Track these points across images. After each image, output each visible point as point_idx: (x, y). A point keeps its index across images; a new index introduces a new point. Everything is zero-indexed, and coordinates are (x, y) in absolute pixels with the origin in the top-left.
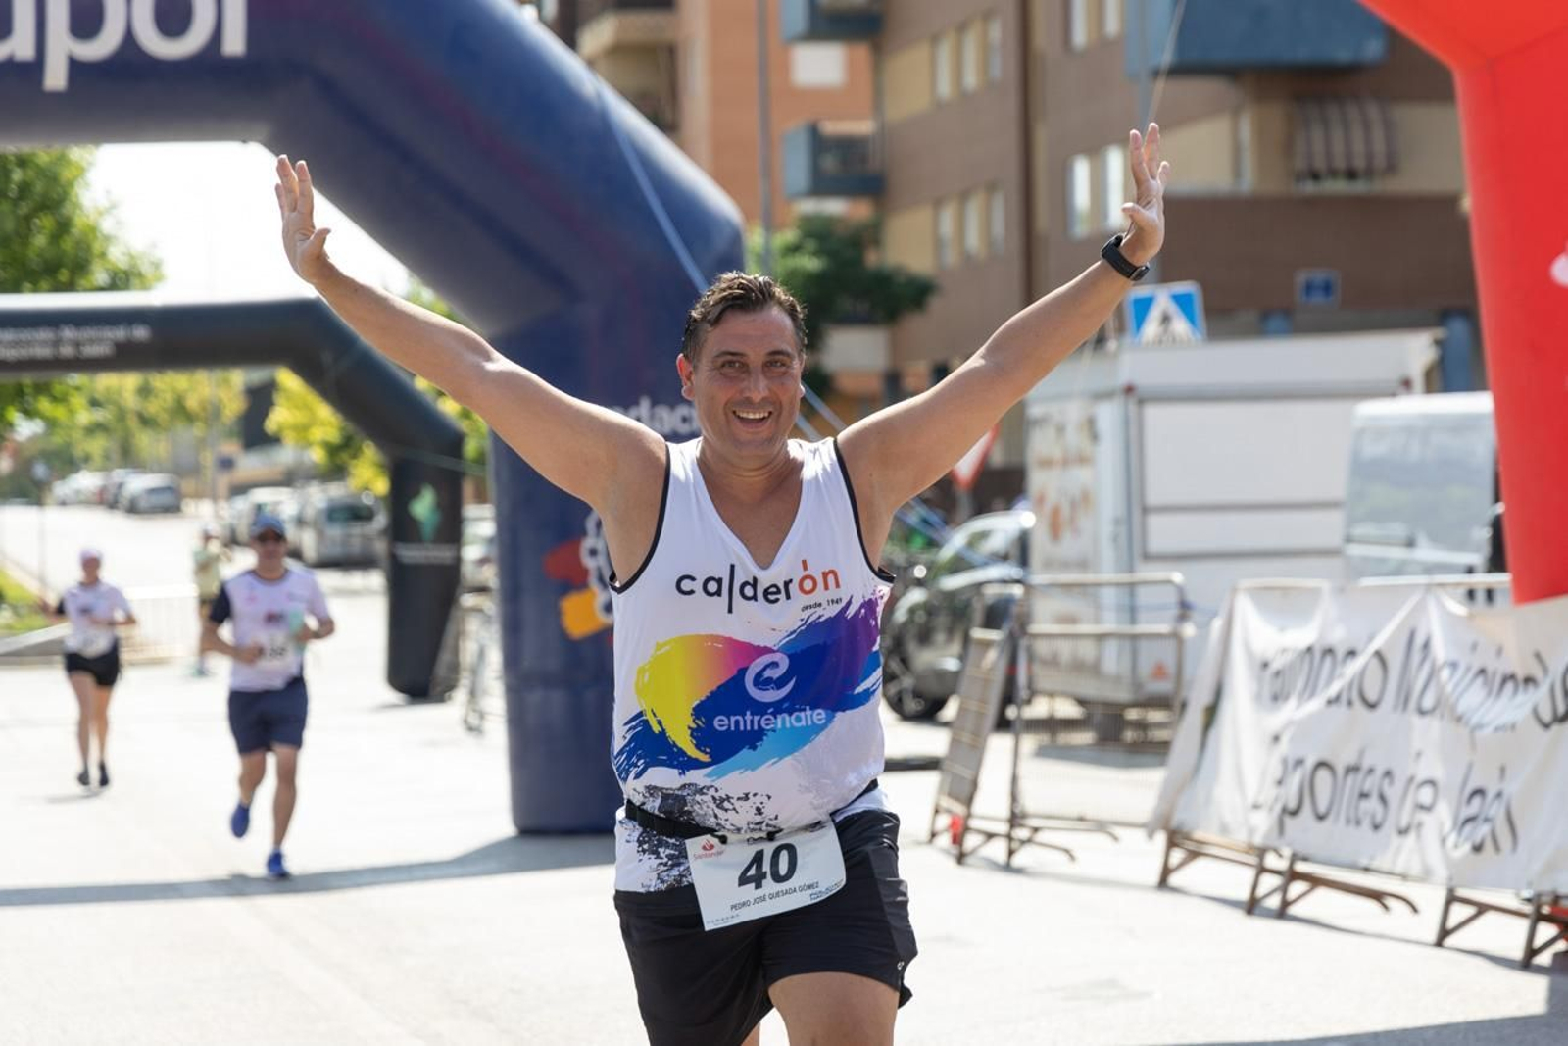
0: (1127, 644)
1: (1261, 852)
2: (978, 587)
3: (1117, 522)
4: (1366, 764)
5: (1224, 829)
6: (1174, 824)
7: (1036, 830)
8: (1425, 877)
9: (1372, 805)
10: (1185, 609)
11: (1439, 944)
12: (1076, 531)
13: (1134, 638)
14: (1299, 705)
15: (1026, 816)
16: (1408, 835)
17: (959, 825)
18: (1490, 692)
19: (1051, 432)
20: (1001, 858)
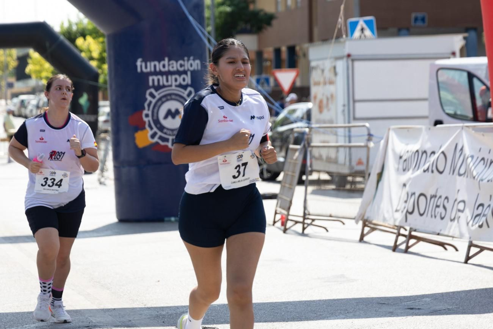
0: (348, 149)
1: (399, 228)
3: (344, 106)
5: (384, 220)
6: (365, 218)
7: (313, 220)
8: (461, 236)
9: (441, 210)
10: (370, 136)
11: (466, 262)
12: (329, 110)
13: (350, 147)
14: (412, 174)
15: (309, 214)
16: (454, 221)
17: (284, 218)
18: (486, 166)
19: (319, 72)
20: (300, 231)
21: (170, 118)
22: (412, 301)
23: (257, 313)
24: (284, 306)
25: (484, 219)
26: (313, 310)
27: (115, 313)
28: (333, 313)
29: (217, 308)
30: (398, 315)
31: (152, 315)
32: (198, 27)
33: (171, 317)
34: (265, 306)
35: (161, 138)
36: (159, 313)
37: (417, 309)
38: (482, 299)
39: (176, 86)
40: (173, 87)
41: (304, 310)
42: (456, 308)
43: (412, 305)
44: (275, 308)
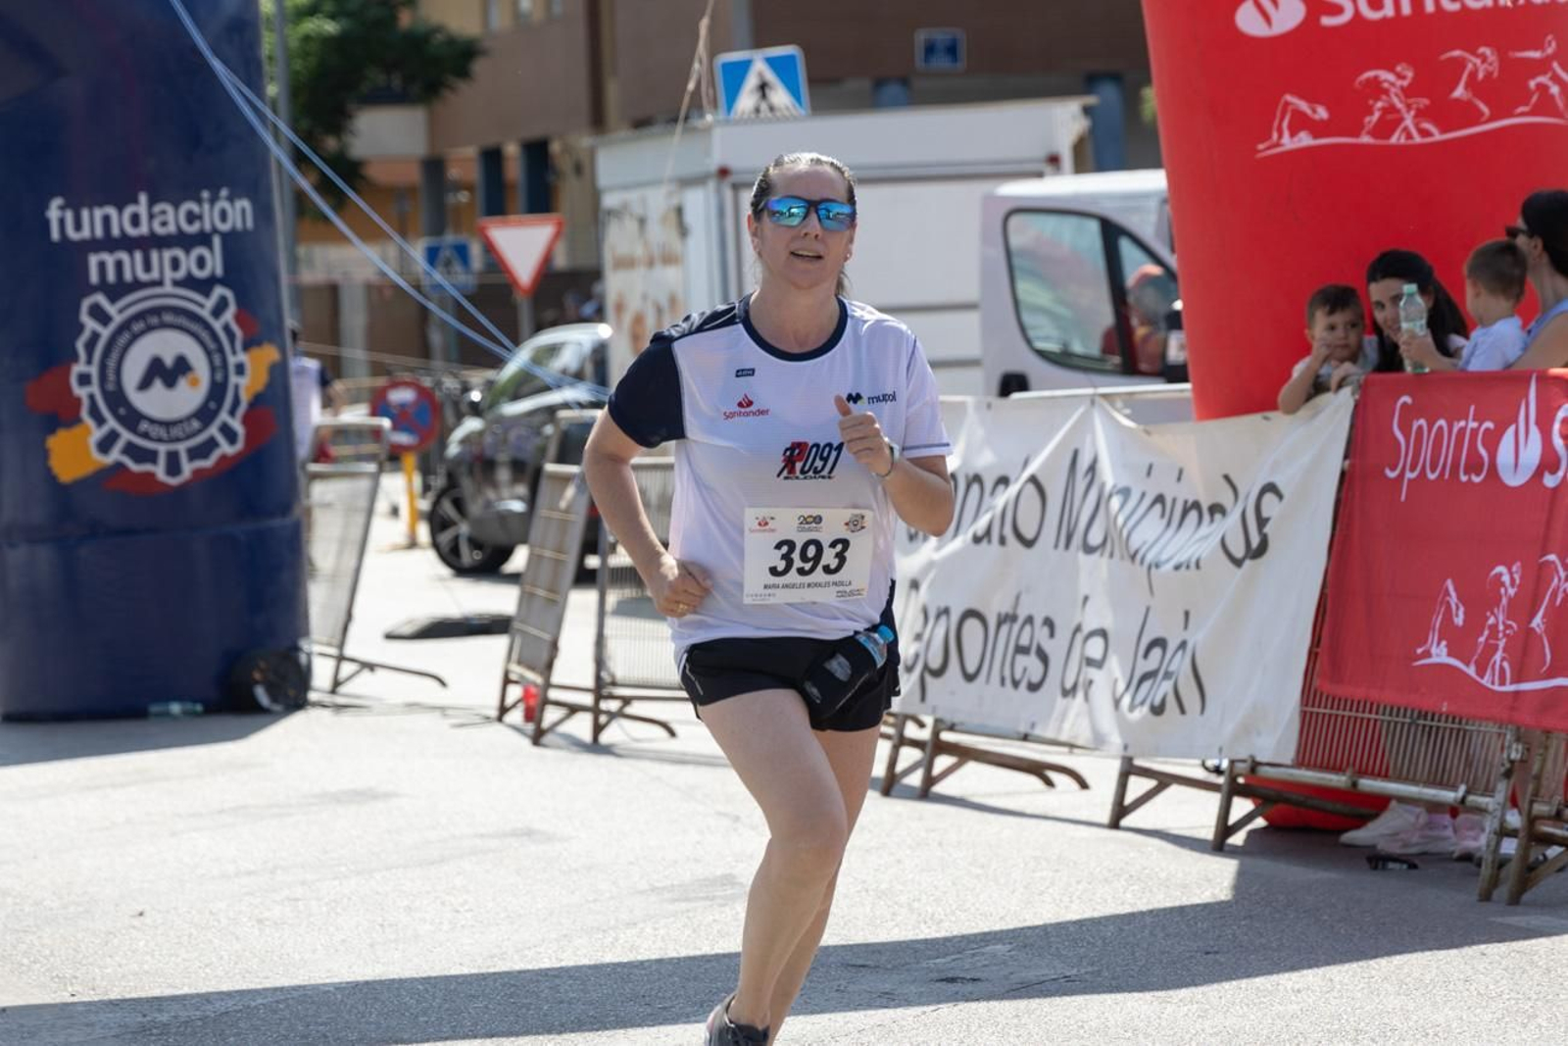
1: (900, 721)
2: (551, 411)
4: (1022, 615)
7: (627, 701)
8: (1098, 743)
9: (1031, 665)
11: (1115, 824)
14: (938, 548)
15: (614, 684)
16: (1074, 696)
17: (534, 696)
18: (1169, 524)
19: (631, 225)
20: (586, 735)
21: (158, 385)
22: (952, 954)
23: (462, 1008)
24: (547, 984)
25: (1166, 687)
26: (642, 994)
27: (6, 1023)
28: (705, 1001)
29: (334, 994)
30: (908, 1002)
31: (126, 1026)
32: (241, 91)
33: (189, 1029)
34: (486, 985)
35: (130, 450)
36: (149, 1018)
37: (968, 980)
38: (1169, 943)
39: (176, 283)
40: (168, 288)
41: (613, 995)
42: (1092, 973)
43: (952, 969)
44: (518, 992)
